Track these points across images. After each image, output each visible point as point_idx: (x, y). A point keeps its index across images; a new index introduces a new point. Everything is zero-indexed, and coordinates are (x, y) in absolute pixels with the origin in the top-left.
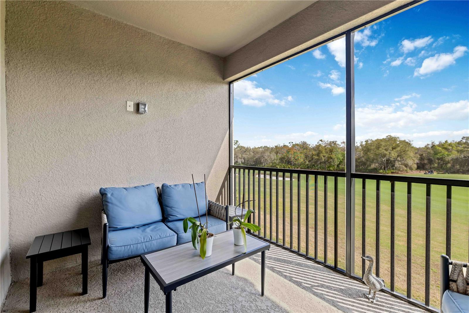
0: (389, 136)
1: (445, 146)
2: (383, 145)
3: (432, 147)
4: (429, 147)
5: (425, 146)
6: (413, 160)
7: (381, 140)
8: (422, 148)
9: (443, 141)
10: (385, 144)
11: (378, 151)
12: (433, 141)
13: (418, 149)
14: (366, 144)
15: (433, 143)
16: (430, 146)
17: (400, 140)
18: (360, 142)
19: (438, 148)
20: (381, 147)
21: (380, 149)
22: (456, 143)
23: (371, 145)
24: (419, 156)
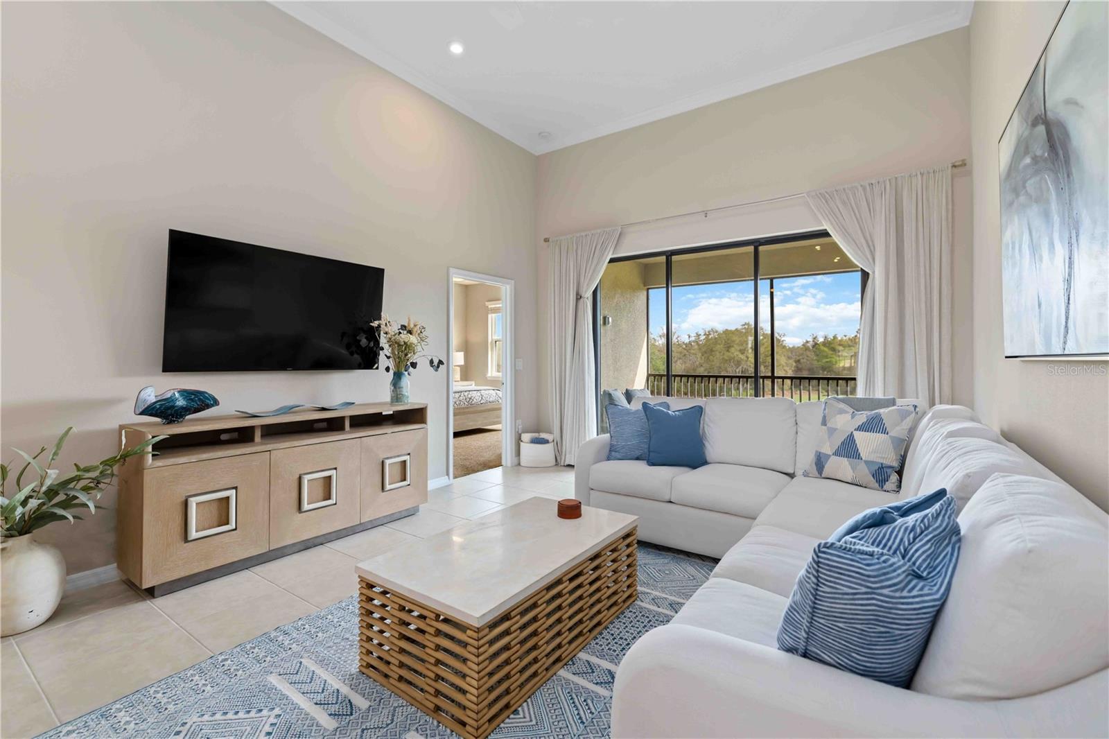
0: (746, 324)
1: (832, 346)
2: (736, 342)
3: (813, 347)
4: (808, 347)
5: (803, 345)
6: (784, 370)
7: (732, 332)
8: (798, 347)
9: (831, 337)
10: (740, 341)
11: (727, 354)
12: (815, 335)
13: (793, 350)
14: (707, 339)
15: (815, 338)
16: (810, 345)
17: (764, 334)
18: (695, 335)
19: (822, 348)
20: (733, 346)
21: (732, 350)
22: (849, 339)
23: (716, 341)
24: (794, 364)
